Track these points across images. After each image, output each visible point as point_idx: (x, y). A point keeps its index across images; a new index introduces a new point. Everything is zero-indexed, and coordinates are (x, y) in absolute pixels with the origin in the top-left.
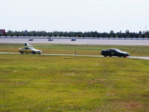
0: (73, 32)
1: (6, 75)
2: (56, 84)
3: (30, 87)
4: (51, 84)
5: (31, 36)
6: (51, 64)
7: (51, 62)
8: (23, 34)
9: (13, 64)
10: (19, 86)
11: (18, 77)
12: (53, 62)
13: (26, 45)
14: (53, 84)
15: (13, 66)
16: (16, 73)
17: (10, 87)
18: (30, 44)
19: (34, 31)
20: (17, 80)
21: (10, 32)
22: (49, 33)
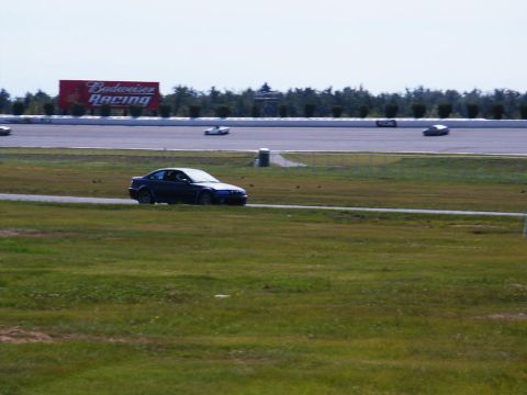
0: (511, 93)
1: (180, 314)
2: (438, 364)
3: (305, 378)
4: (414, 364)
5: (294, 115)
6: (404, 258)
8: (249, 104)
9: (207, 261)
10: (249, 370)
11: (237, 325)
15: (211, 269)
16: (229, 305)
17: (206, 379)
18: (287, 156)
19: (309, 91)
20: (234, 340)
21: (182, 93)
22: (383, 98)
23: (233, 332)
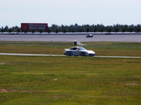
1: (43, 84)
2: (108, 97)
3: (72, 101)
4: (102, 97)
5: (83, 32)
6: (107, 69)
7: (106, 67)
8: (72, 29)
9: (54, 70)
10: (57, 99)
11: (58, 87)
12: (110, 67)
13: (75, 43)
14: (104, 97)
15: (54, 73)
16: (57, 82)
17: (45, 101)
18: (82, 43)
19: (88, 25)
20: (56, 91)
21: (54, 26)
22: (107, 27)
23: (56, 89)
